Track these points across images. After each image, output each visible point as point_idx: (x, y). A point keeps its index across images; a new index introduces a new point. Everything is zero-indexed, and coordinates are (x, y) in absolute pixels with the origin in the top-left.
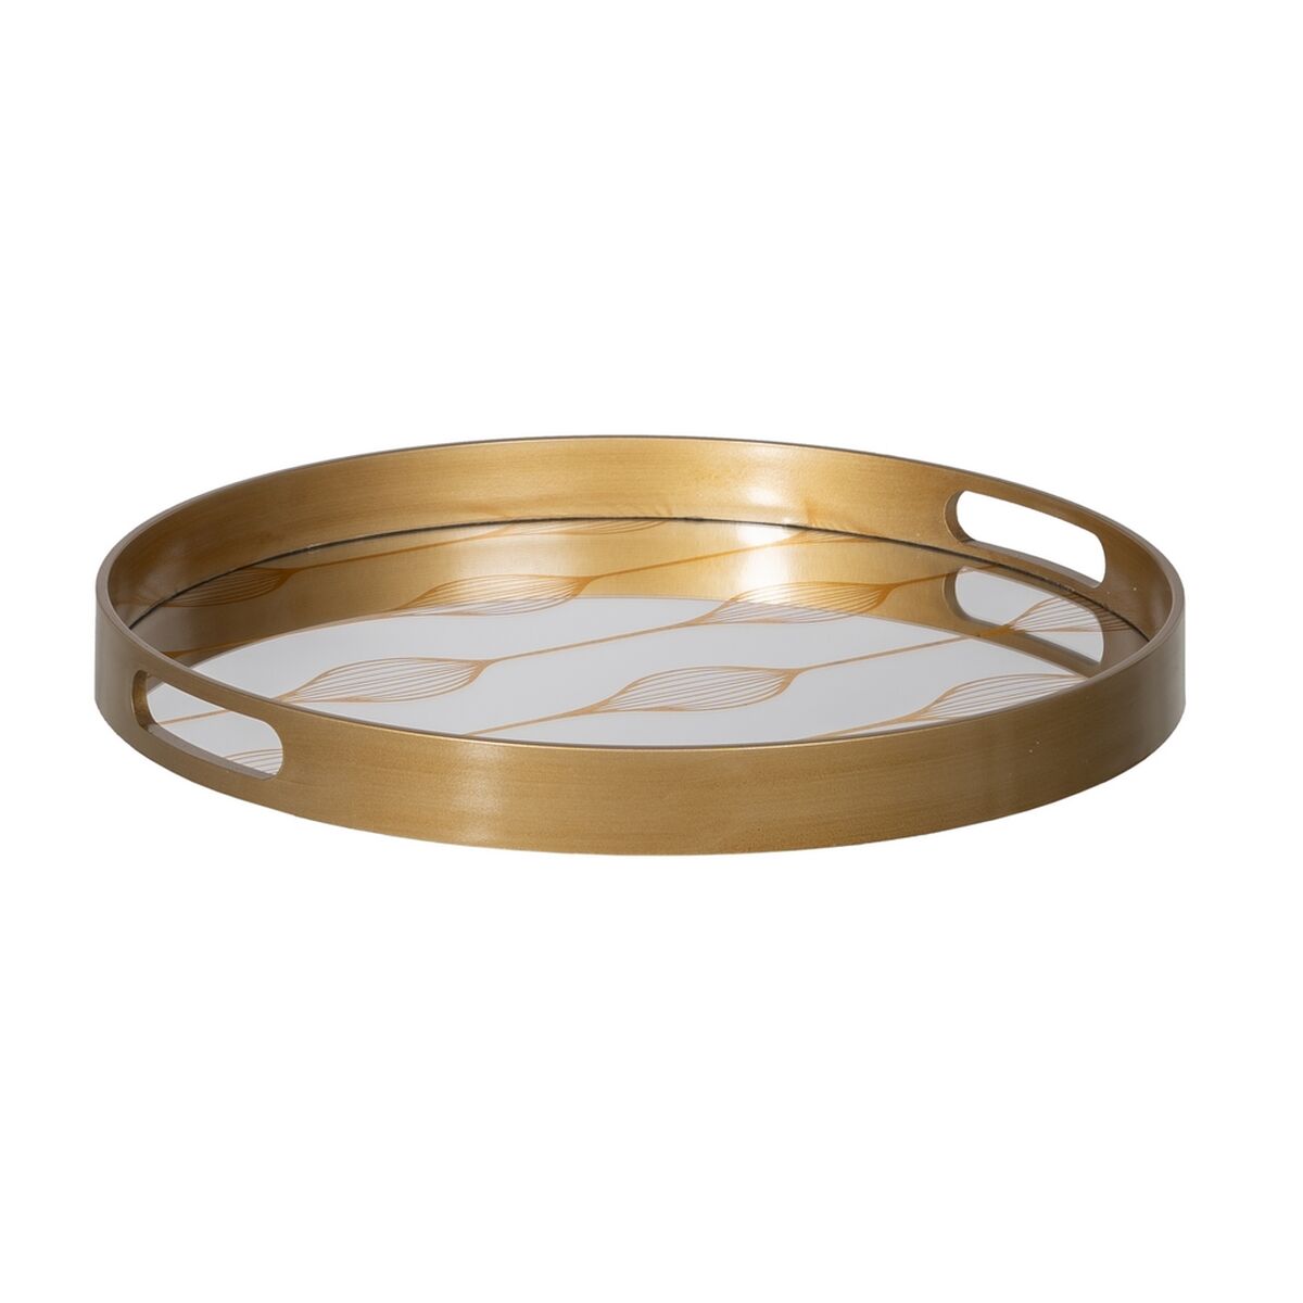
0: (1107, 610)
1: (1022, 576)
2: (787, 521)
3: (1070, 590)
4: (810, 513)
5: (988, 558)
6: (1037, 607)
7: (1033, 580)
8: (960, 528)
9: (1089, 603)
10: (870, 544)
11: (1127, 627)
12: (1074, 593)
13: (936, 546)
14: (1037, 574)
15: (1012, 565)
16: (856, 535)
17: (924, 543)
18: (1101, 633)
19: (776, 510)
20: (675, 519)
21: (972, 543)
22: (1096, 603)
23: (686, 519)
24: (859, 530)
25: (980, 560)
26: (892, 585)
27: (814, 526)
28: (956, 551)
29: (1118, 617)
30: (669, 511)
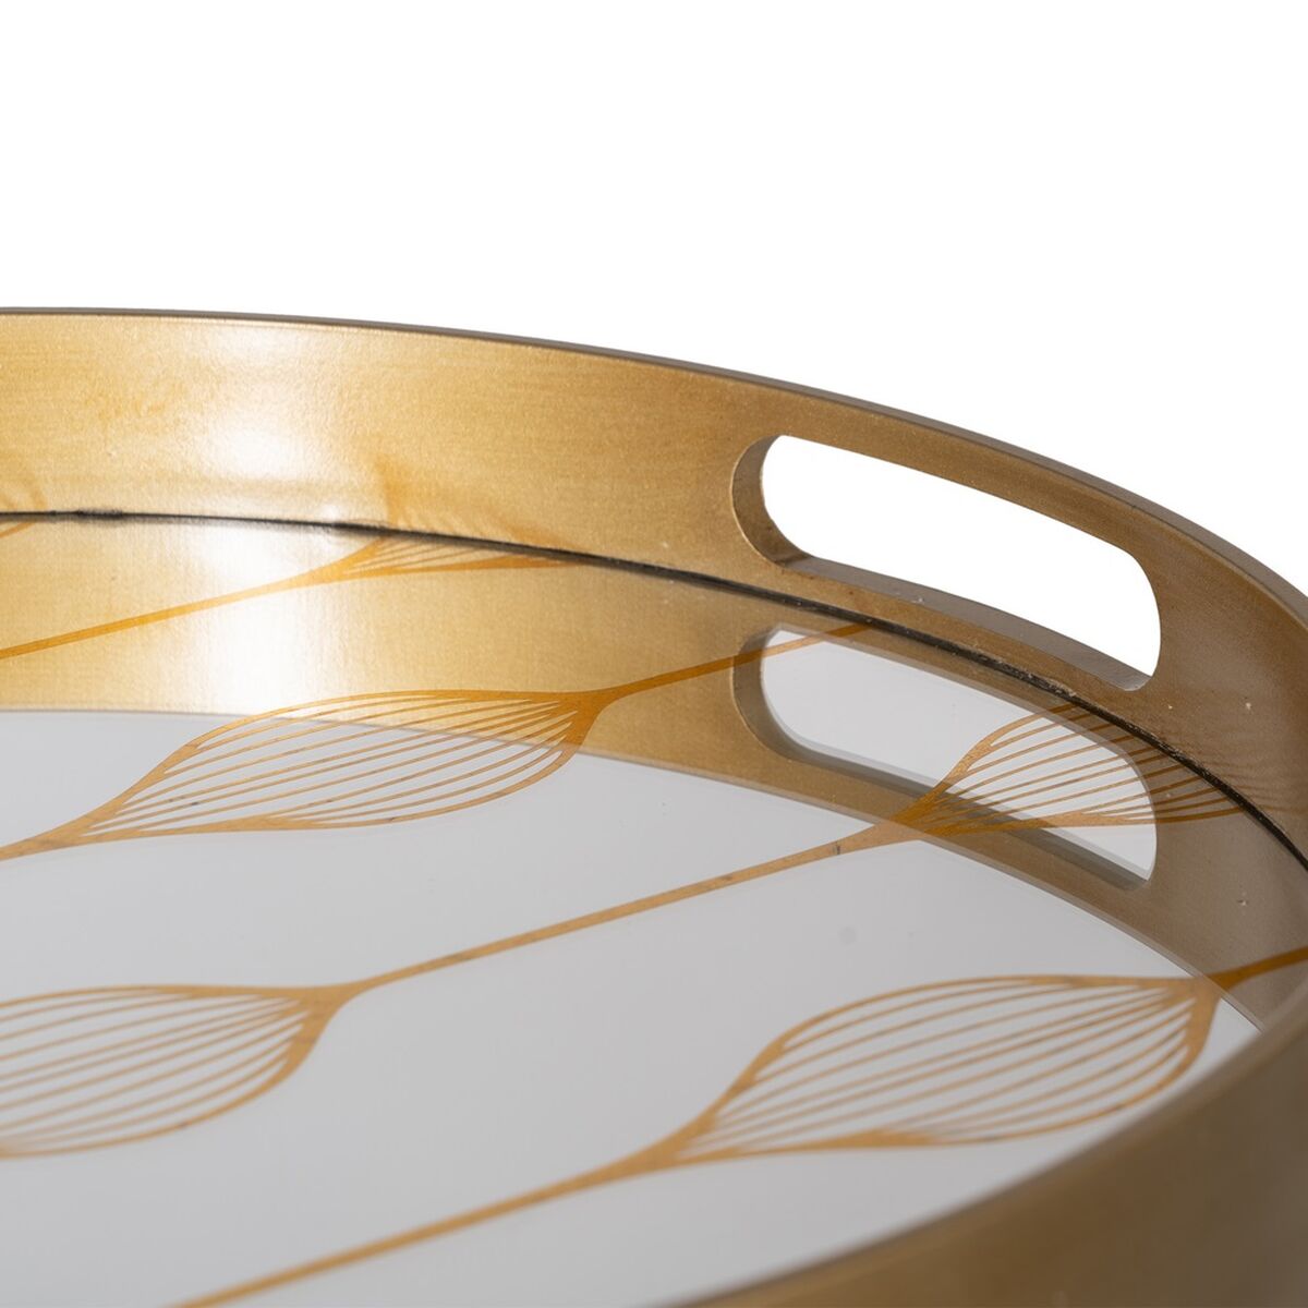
0: (1167, 752)
1: (935, 653)
2: (332, 514)
3: (1064, 694)
4: (393, 492)
5: (846, 604)
6: (983, 749)
7: (961, 662)
8: (771, 526)
9: (1118, 732)
10: (544, 570)
11: (1229, 805)
12: (1076, 702)
13: (712, 572)
14: (974, 647)
15: (906, 624)
16: (508, 546)
17: (680, 565)
18: (1153, 827)
19: (305, 489)
20: (53, 516)
21: (801, 566)
22: (1136, 733)
23: (81, 515)
24: (515, 531)
25: (824, 610)
26: (601, 693)
27: (402, 525)
28: (764, 586)
29: (1200, 772)
30: (36, 495)
